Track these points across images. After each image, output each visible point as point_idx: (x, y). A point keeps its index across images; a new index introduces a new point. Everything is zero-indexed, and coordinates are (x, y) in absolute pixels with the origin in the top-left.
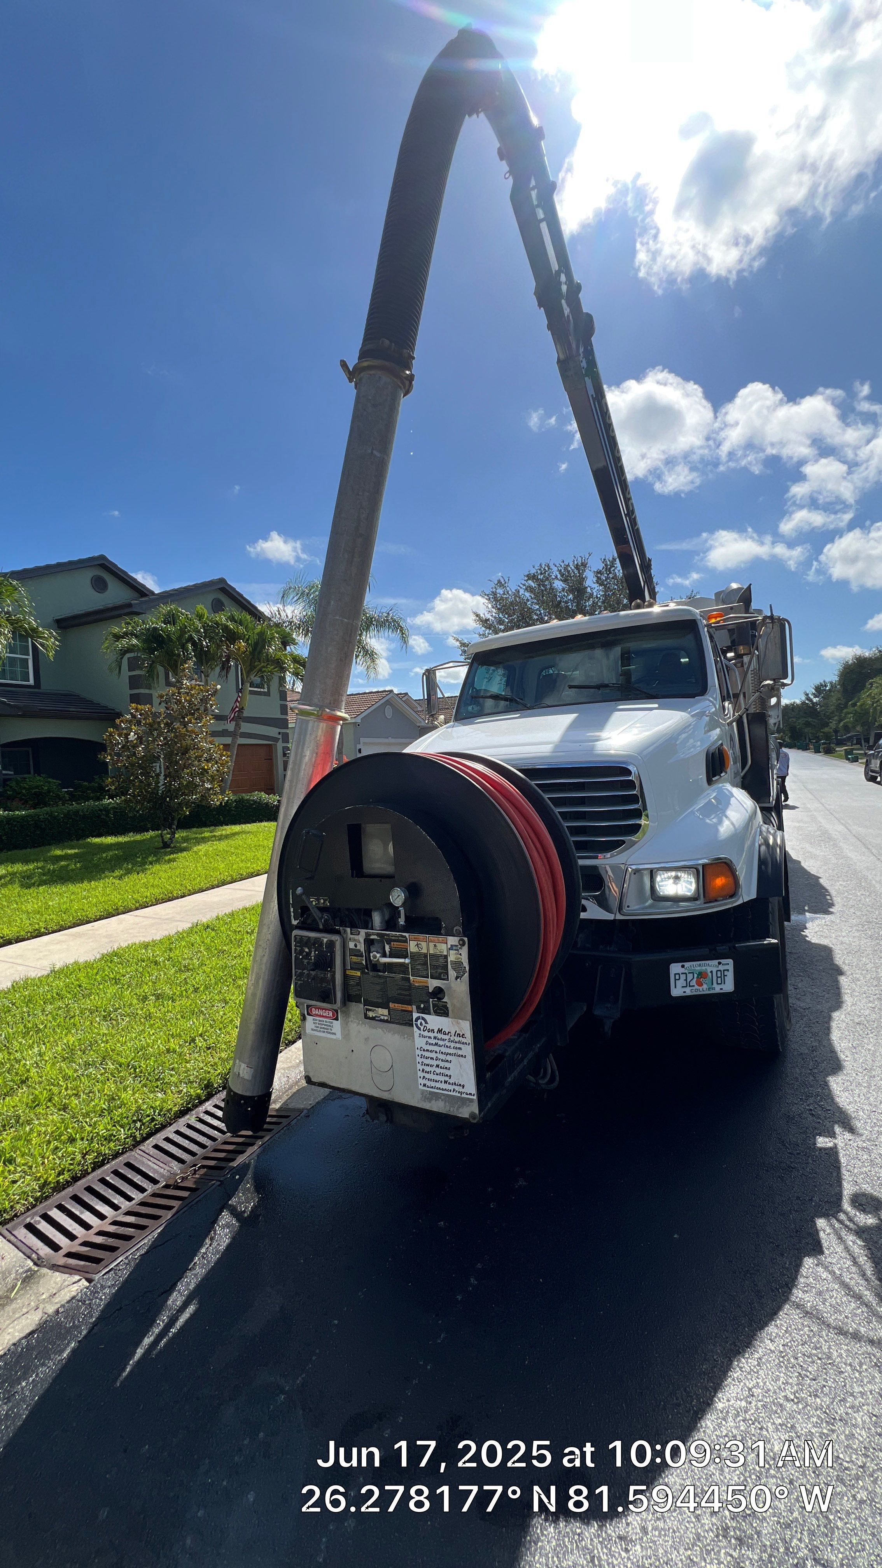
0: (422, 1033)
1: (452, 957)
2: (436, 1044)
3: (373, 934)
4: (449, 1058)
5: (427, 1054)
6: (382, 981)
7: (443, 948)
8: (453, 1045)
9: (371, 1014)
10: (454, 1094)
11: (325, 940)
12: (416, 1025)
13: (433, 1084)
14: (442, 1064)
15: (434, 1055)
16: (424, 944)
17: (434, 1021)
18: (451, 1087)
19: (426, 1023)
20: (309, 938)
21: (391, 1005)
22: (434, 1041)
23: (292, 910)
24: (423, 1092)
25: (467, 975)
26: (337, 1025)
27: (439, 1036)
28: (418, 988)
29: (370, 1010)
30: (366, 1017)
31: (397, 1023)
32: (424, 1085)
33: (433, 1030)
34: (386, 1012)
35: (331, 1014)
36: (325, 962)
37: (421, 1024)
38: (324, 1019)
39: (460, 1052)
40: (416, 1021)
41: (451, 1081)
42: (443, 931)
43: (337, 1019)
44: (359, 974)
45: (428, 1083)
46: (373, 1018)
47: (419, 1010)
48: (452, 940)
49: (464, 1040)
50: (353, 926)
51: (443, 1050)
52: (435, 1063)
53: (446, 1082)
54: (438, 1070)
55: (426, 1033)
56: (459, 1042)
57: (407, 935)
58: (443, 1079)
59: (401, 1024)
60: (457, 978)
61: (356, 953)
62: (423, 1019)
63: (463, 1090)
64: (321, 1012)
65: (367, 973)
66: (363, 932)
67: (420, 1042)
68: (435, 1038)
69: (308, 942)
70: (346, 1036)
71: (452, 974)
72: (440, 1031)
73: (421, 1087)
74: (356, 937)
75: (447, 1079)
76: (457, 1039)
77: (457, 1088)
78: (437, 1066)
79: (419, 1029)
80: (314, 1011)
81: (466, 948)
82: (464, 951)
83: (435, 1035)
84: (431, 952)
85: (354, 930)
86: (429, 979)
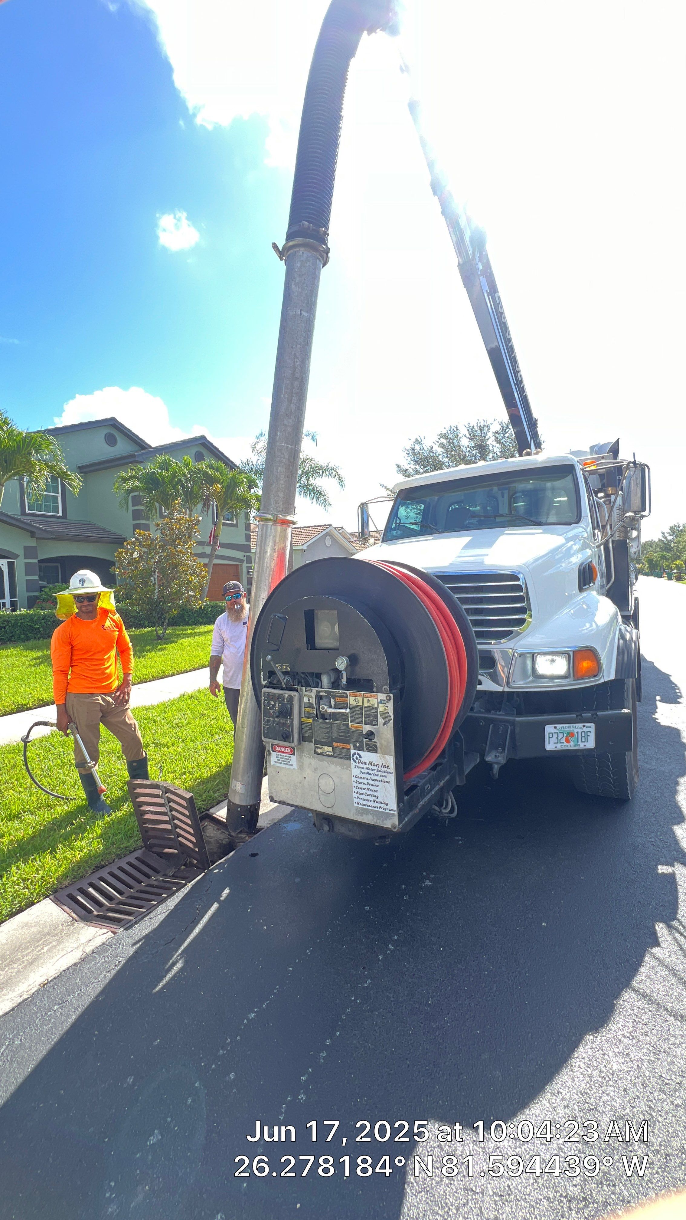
0: (357, 764)
1: (381, 708)
2: (368, 773)
3: (322, 691)
4: (377, 783)
5: (361, 780)
6: (328, 726)
7: (374, 702)
8: (380, 774)
9: (319, 751)
10: (380, 810)
11: (286, 695)
12: (353, 759)
13: (365, 803)
14: (371, 788)
15: (365, 781)
16: (360, 699)
17: (367, 756)
18: (378, 805)
19: (360, 757)
20: (275, 694)
21: (335, 744)
22: (366, 771)
23: (262, 673)
24: (357, 808)
25: (392, 722)
26: (294, 759)
27: (370, 767)
28: (355, 732)
29: (319, 748)
30: (316, 753)
31: (339, 758)
32: (358, 803)
33: (365, 763)
34: (330, 749)
35: (289, 751)
36: (286, 713)
37: (357, 758)
38: (285, 755)
39: (385, 779)
40: (353, 756)
41: (378, 800)
42: (375, 690)
43: (294, 754)
44: (311, 721)
45: (361, 802)
46: (321, 754)
47: (356, 748)
48: (381, 696)
49: (388, 770)
50: (308, 685)
51: (373, 777)
52: (366, 787)
53: (374, 801)
54: (369, 792)
55: (360, 765)
56: (385, 772)
57: (347, 692)
58: (372, 798)
59: (342, 758)
60: (384, 725)
61: (309, 705)
62: (358, 754)
63: (387, 807)
64: (282, 749)
65: (317, 721)
66: (315, 690)
67: (355, 772)
68: (367, 768)
69: (273, 697)
70: (301, 767)
71: (381, 721)
72: (370, 763)
73: (355, 805)
74: (310, 694)
75: (375, 799)
76: (383, 769)
77: (382, 806)
78: (368, 789)
79: (355, 762)
80: (277, 749)
81: (391, 702)
82: (391, 704)
83: (367, 766)
84: (366, 704)
85: (308, 689)
86: (364, 725)
